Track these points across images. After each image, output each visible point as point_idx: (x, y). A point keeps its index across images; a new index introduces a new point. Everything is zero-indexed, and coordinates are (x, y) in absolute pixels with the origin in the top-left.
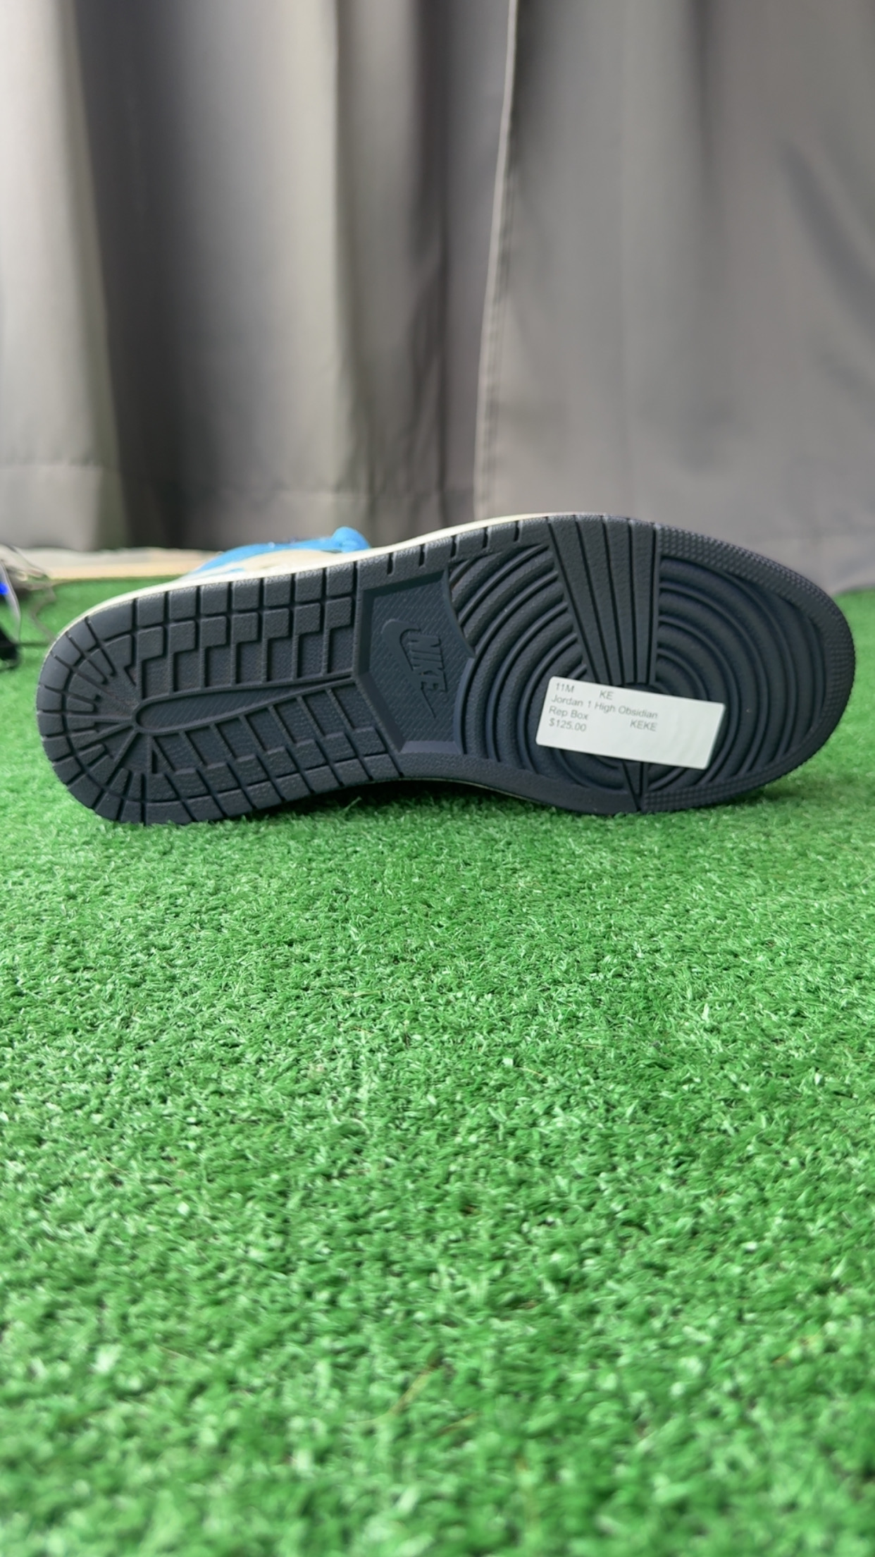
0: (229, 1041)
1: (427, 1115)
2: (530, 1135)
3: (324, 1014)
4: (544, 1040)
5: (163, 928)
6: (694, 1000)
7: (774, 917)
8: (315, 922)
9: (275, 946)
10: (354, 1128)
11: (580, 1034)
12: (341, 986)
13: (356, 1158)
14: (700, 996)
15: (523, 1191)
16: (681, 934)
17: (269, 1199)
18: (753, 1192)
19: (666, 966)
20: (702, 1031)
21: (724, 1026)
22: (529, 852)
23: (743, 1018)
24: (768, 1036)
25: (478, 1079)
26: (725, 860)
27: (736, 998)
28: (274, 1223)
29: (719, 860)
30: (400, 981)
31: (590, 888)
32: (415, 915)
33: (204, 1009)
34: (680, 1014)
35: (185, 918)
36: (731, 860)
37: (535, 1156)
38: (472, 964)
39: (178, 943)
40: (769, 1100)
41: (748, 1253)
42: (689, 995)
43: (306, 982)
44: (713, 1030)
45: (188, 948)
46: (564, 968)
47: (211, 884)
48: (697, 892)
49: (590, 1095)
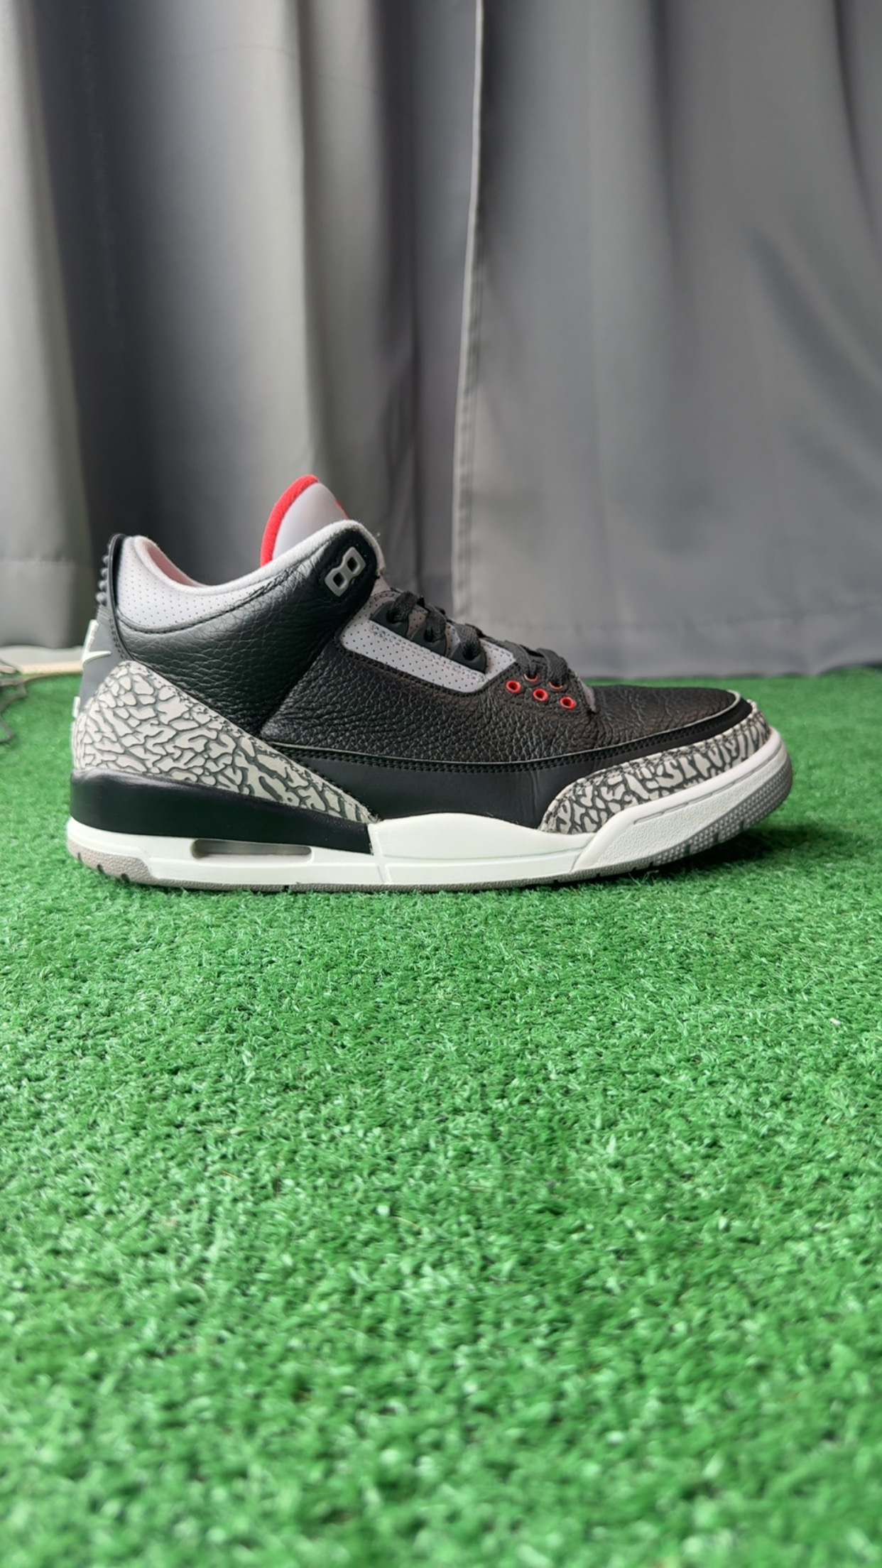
0: (80, 1189)
1: (279, 1278)
2: (389, 1300)
3: (191, 1155)
4: (428, 1182)
5: (42, 1055)
6: (603, 1128)
7: (705, 1028)
8: (209, 1045)
9: (158, 1074)
10: (191, 1295)
11: (471, 1173)
12: (220, 1122)
13: (188, 1331)
14: (610, 1124)
15: (368, 1371)
16: (602, 1050)
17: (79, 1384)
18: (627, 1367)
19: (579, 1088)
20: (605, 1166)
21: (629, 1161)
22: (456, 959)
23: (652, 1151)
24: (676, 1172)
25: (347, 1232)
26: (662, 964)
27: (648, 1126)
28: (78, 1414)
29: (657, 963)
30: (284, 1115)
31: (513, 998)
32: (319, 1034)
33: (62, 1150)
34: (585, 1147)
35: (66, 1045)
36: (669, 964)
37: (390, 1327)
38: (368, 1091)
39: (53, 1074)
40: (665, 1250)
41: (612, 1446)
42: (598, 1123)
43: (179, 1118)
44: (617, 1165)
45: (63, 1078)
46: (466, 1094)
47: (105, 1003)
48: (625, 1001)
49: (467, 1249)
